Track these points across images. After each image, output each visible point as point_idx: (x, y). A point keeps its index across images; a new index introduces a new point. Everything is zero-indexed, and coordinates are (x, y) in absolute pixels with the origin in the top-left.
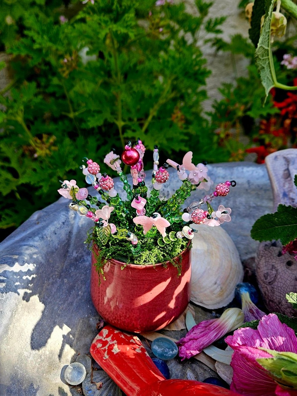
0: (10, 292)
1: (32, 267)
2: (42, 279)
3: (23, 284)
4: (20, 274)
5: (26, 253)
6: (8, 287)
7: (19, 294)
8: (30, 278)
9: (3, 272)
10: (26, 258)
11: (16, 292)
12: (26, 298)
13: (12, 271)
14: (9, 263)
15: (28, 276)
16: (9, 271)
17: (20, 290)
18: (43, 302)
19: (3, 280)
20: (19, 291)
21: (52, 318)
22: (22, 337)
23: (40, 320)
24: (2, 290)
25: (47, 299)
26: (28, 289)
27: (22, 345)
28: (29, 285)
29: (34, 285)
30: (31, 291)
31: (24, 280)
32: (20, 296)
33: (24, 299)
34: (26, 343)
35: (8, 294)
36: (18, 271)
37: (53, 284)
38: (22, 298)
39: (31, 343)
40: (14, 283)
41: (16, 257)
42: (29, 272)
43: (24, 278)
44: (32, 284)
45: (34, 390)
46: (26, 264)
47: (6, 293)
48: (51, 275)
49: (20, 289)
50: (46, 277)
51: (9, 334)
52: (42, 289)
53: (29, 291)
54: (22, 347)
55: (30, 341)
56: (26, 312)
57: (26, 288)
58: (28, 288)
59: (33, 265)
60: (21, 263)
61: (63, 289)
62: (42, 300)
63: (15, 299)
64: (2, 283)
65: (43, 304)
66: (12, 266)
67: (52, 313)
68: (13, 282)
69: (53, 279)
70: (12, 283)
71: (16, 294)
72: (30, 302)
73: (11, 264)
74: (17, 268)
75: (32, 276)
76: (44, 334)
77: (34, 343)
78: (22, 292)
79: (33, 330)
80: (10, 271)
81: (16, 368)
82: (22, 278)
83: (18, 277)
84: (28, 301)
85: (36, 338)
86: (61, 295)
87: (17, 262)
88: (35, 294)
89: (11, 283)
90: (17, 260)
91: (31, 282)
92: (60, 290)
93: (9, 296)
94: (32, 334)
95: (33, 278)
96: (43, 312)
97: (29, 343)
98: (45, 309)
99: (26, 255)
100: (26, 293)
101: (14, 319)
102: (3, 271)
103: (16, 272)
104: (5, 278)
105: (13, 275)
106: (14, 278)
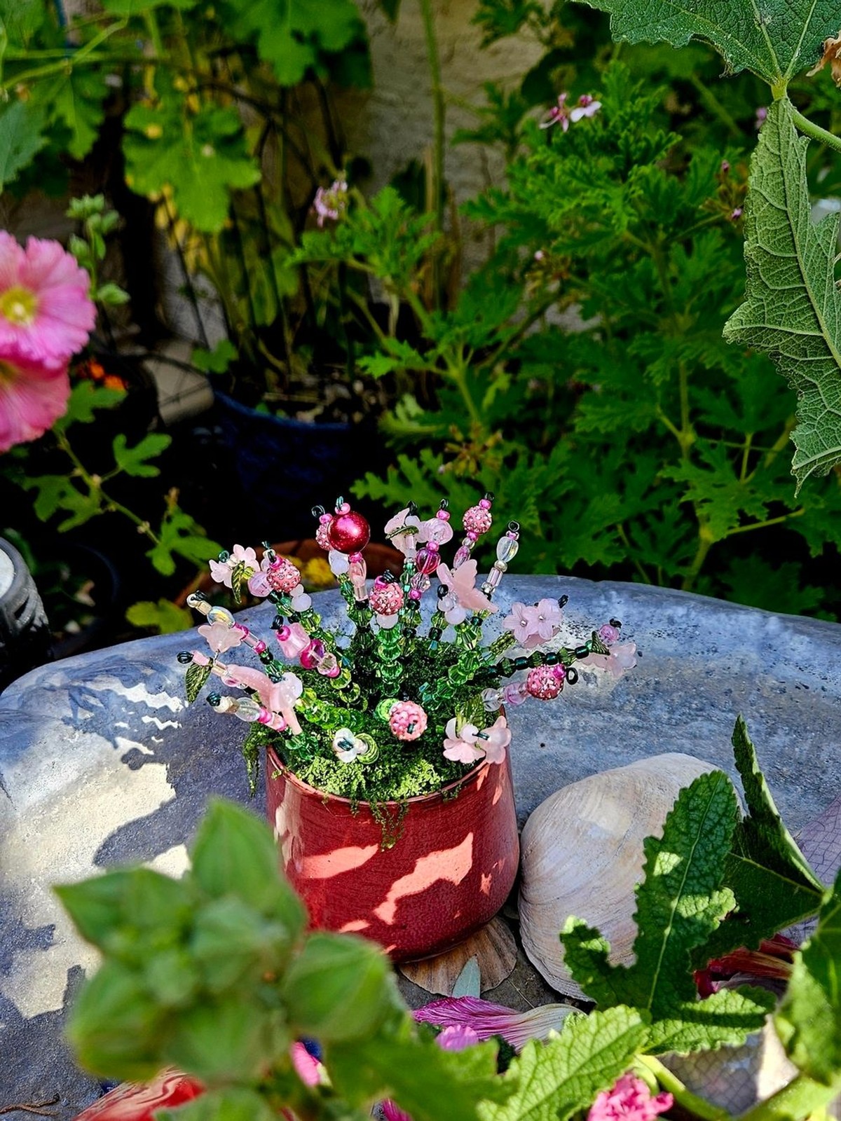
0: (95, 735)
1: (175, 704)
2: (194, 738)
3: (136, 730)
4: (141, 708)
5: (173, 672)
6: (94, 723)
7: (116, 746)
8: (161, 726)
9: (103, 691)
10: (169, 682)
11: (110, 738)
12: (133, 760)
13: (124, 696)
14: (127, 678)
15: (156, 720)
16: (116, 694)
17: (124, 740)
18: (176, 786)
19: (93, 705)
20: (119, 740)
21: (179, 827)
22: (85, 831)
23: (148, 818)
24: (79, 723)
25: (188, 784)
26: (145, 744)
27: (74, 845)
28: (153, 738)
29: (166, 743)
30: (152, 753)
31: (143, 723)
32: (118, 751)
33: (125, 759)
34: (86, 846)
35: (88, 735)
36: (135, 700)
37: (220, 758)
38: (119, 757)
39: (99, 851)
40: (116, 720)
41: (149, 672)
42: (164, 713)
43: (146, 719)
44: (162, 740)
45: (48, 938)
46: (164, 693)
47: (84, 733)
48: (225, 739)
49: (123, 736)
50: (207, 736)
51: (54, 812)
52: (185, 759)
53: (145, 750)
54: (73, 850)
55: (98, 844)
56: (118, 787)
57: (140, 741)
58: (147, 743)
59: (180, 701)
60: (153, 688)
61: (241, 779)
62: (175, 780)
63: (101, 753)
64: (85, 711)
65: (173, 789)
66: (128, 687)
67: (187, 816)
68: (113, 718)
69: (226, 749)
70: (109, 720)
71: (109, 745)
72: (140, 772)
73: (130, 682)
74: (137, 693)
75: (169, 723)
76: (140, 848)
77: (107, 854)
78: (125, 744)
79: (120, 830)
80: (120, 694)
81: (33, 880)
82: (139, 718)
83: (131, 713)
84: (135, 767)
85: (116, 846)
86: (230, 789)
87: (145, 682)
88: (162, 762)
89: (107, 719)
90: (145, 679)
91: (160, 734)
92: (232, 778)
93: (89, 741)
94: (112, 837)
95: (170, 727)
96: (164, 806)
97: (95, 849)
98: (172, 801)
99: (172, 676)
100: (135, 751)
101: (79, 789)
102: (104, 688)
103: (131, 702)
104: (101, 705)
105: (120, 705)
106: (120, 711)
